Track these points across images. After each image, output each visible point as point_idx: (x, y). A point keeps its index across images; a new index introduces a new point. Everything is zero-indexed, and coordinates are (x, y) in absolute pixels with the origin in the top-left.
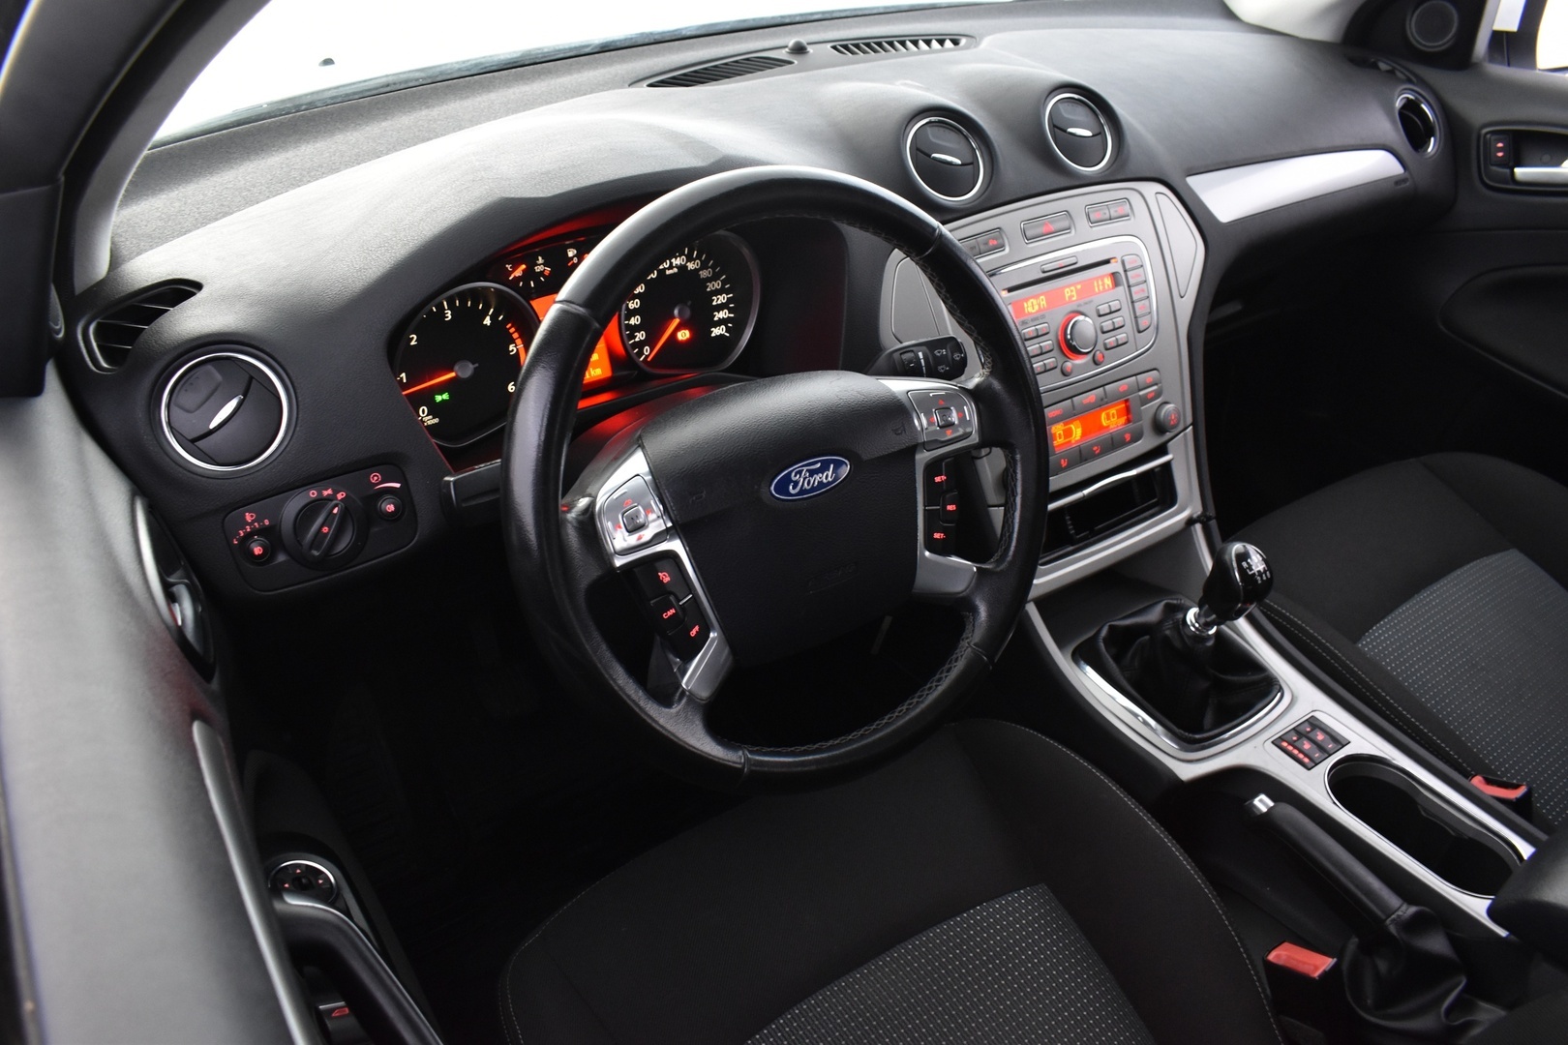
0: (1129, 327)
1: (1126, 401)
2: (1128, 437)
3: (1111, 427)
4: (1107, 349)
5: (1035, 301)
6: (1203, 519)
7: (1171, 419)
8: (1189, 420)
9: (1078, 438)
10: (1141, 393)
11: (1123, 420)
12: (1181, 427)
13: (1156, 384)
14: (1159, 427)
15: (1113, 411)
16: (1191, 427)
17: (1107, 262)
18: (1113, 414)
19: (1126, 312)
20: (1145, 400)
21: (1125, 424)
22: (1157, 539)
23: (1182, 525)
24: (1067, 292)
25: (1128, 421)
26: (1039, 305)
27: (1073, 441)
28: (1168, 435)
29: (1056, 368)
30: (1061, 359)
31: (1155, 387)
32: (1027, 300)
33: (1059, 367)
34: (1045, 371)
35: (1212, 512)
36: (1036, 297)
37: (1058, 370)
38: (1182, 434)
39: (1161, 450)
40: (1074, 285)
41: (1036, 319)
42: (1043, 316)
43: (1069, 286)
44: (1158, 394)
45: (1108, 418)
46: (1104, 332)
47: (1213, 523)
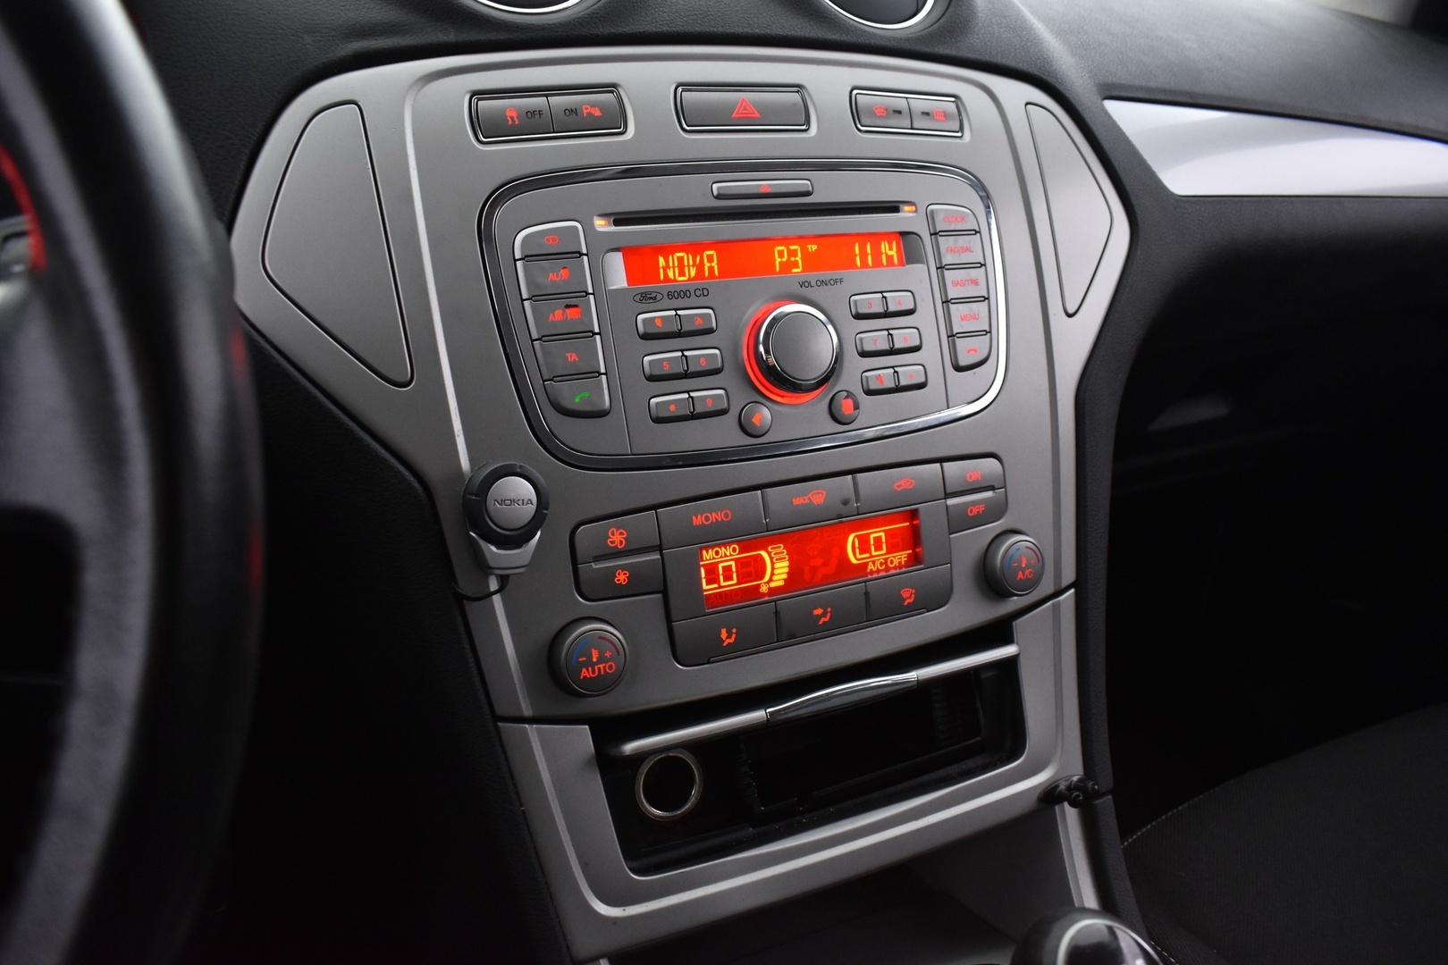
0: (932, 355)
1: (914, 514)
2: (908, 596)
3: (871, 567)
4: (869, 392)
5: (688, 259)
6: (1080, 796)
7: (1019, 568)
8: (1069, 575)
9: (779, 581)
10: (951, 502)
11: (901, 556)
12: (1046, 587)
13: (992, 488)
14: (991, 582)
15: (878, 533)
16: (1072, 591)
17: (893, 207)
18: (878, 540)
19: (927, 322)
20: (960, 521)
21: (908, 564)
22: (967, 830)
23: (1031, 801)
24: (780, 254)
25: (915, 559)
26: (700, 268)
27: (764, 589)
28: (1015, 603)
29: (723, 412)
30: (740, 397)
31: (989, 494)
32: (667, 250)
33: (734, 412)
34: (693, 416)
35: (1106, 778)
36: (695, 248)
37: (730, 419)
38: (1050, 603)
39: (998, 632)
40: (802, 239)
41: (684, 294)
42: (704, 292)
43: (786, 240)
44: (996, 511)
45: (864, 546)
46: (864, 354)
47: (1106, 804)
